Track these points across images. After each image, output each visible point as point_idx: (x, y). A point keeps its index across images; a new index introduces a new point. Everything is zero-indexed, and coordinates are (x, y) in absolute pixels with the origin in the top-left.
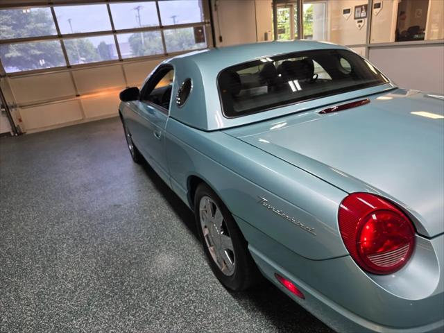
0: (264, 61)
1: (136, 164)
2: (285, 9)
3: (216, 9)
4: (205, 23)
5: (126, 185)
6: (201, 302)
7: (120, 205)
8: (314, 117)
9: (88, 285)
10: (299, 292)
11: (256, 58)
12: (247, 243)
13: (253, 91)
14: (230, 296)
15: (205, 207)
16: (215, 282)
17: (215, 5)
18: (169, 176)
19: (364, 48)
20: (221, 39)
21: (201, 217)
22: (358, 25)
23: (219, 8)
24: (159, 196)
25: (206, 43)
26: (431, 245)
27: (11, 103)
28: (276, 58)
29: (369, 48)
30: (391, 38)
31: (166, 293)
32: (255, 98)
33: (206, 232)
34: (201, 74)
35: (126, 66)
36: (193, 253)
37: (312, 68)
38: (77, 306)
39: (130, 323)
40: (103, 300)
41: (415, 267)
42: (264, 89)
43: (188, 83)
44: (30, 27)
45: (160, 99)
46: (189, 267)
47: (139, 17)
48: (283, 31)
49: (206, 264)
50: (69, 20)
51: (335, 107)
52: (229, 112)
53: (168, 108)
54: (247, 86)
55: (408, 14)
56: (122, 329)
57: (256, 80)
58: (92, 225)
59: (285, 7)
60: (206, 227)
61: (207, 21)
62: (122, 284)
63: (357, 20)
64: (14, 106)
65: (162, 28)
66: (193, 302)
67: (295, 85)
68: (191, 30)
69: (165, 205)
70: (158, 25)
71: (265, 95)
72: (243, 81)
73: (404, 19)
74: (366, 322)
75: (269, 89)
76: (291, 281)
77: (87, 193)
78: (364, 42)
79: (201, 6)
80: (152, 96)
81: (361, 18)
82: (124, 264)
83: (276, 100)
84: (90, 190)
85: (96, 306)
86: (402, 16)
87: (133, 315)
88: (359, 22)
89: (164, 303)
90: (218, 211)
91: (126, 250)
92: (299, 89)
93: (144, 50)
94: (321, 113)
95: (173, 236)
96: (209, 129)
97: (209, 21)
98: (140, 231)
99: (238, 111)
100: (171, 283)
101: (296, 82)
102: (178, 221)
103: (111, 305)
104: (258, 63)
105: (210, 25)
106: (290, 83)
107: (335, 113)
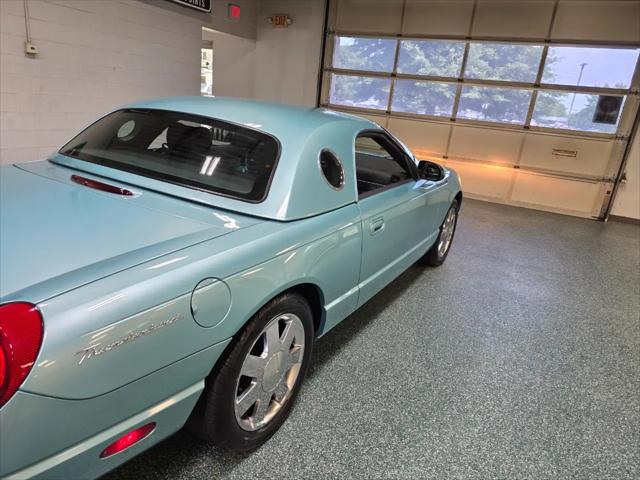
25: (615, 126)
61: (634, 89)
97: (639, 90)
105: (639, 97)
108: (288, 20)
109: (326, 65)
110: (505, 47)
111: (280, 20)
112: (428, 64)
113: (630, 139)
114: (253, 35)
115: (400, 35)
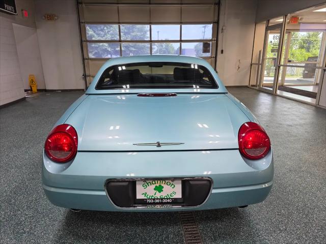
3: (222, 32)
17: (222, 29)
20: (222, 52)
23: (225, 31)
25: (210, 53)
27: (88, 74)
44: (133, 34)
50: (158, 32)
61: (213, 39)
64: (89, 76)
68: (201, 44)
70: (179, 39)
94: (138, 95)
97: (215, 39)
105: (215, 42)
108: (56, 17)
109: (83, 39)
110: (128, 26)
111: (50, 17)
112: (96, 35)
113: (216, 57)
114: (34, 26)
115: (119, 23)
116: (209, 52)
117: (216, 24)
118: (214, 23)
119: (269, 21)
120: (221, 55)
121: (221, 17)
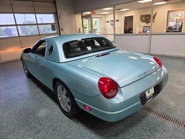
0: (79, 40)
1: (28, 78)
2: (86, 20)
3: (60, 19)
4: (55, 23)
5: (25, 86)
6: (59, 122)
7: (23, 94)
8: (94, 58)
9: (13, 123)
10: (90, 109)
11: (76, 39)
12: (74, 98)
13: (75, 50)
14: (69, 119)
15: (59, 89)
16: (64, 116)
17: (60, 17)
18: (45, 80)
19: (113, 35)
20: (62, 30)
21: (58, 93)
22: (112, 27)
23: (61, 18)
24: (40, 89)
26: (121, 90)
28: (83, 40)
29: (115, 35)
30: (123, 32)
31: (45, 122)
32: (76, 52)
33: (60, 98)
34: (56, 44)
35: (22, 39)
36: (55, 108)
37: (94, 42)
38: (9, 131)
39: (32, 133)
40: (20, 127)
41: (118, 96)
42: (79, 49)
43: (52, 47)
45: (40, 52)
46: (54, 112)
47: (25, 18)
48: (86, 28)
49: (60, 110)
51: (100, 55)
52: (67, 56)
53: (44, 56)
54: (73, 48)
55: (128, 24)
56: (29, 135)
57: (76, 46)
58: (11, 103)
59: (86, 19)
60: (60, 97)
61: (56, 23)
62: (28, 121)
63: (111, 25)
65: (37, 24)
66: (56, 123)
67: (89, 48)
68: (50, 26)
69: (42, 92)
71: (80, 51)
72: (71, 46)
73: (127, 25)
74: (107, 112)
75: (81, 49)
76: (88, 106)
77: (7, 91)
78: (113, 33)
79: (54, 16)
80: (36, 51)
81: (112, 24)
82: (27, 115)
83: (83, 53)
84: (9, 89)
85: (18, 130)
86: (126, 24)
87: (33, 130)
88: (112, 26)
89: (45, 125)
90: (64, 89)
91: (28, 110)
92: (91, 49)
93: (28, 32)
94: (96, 57)
95: (47, 103)
96: (60, 62)
97: (57, 22)
98: (33, 103)
99: (70, 56)
100: (47, 118)
101: (90, 47)
102: (48, 98)
103: (24, 128)
104: (77, 41)
105: (58, 24)
106: (88, 47)
107: (101, 57)
113: (60, 33)
116: (55, 30)
117: (56, 14)
118: (54, 13)
119: (82, 13)
120: (62, 31)
121: (58, 10)
